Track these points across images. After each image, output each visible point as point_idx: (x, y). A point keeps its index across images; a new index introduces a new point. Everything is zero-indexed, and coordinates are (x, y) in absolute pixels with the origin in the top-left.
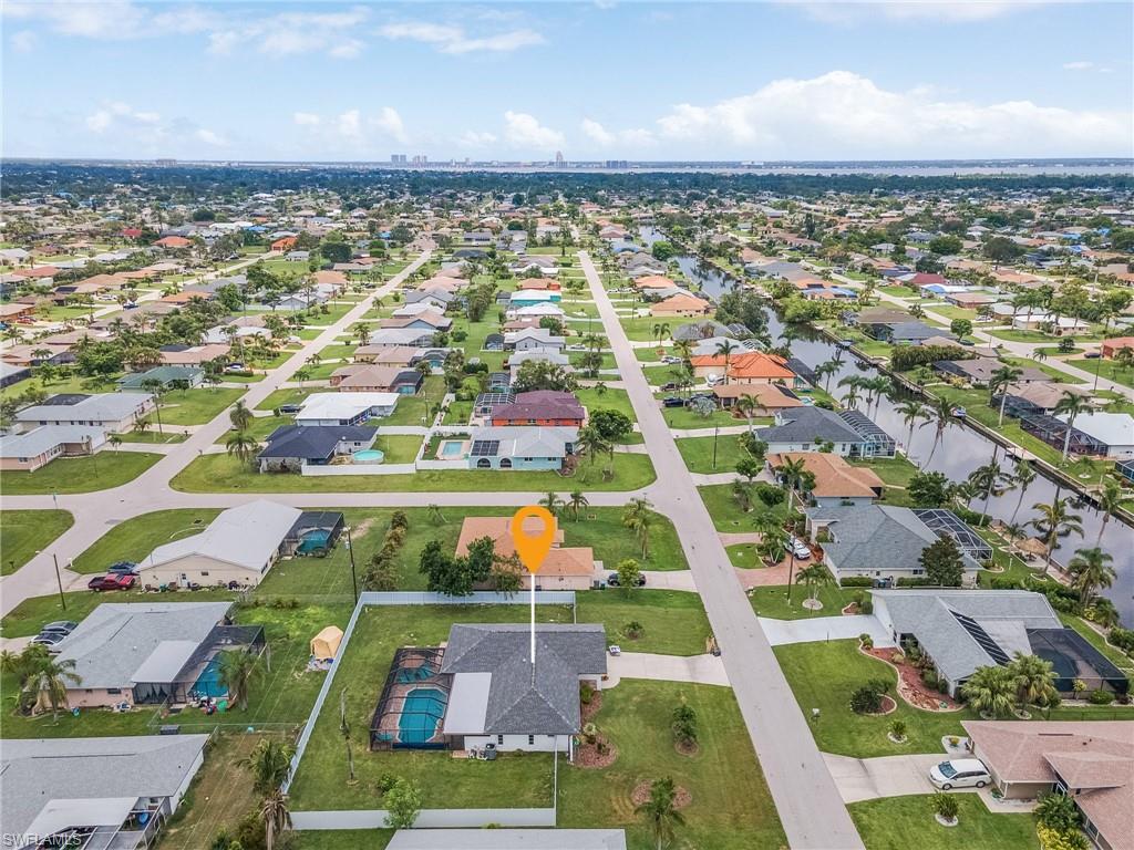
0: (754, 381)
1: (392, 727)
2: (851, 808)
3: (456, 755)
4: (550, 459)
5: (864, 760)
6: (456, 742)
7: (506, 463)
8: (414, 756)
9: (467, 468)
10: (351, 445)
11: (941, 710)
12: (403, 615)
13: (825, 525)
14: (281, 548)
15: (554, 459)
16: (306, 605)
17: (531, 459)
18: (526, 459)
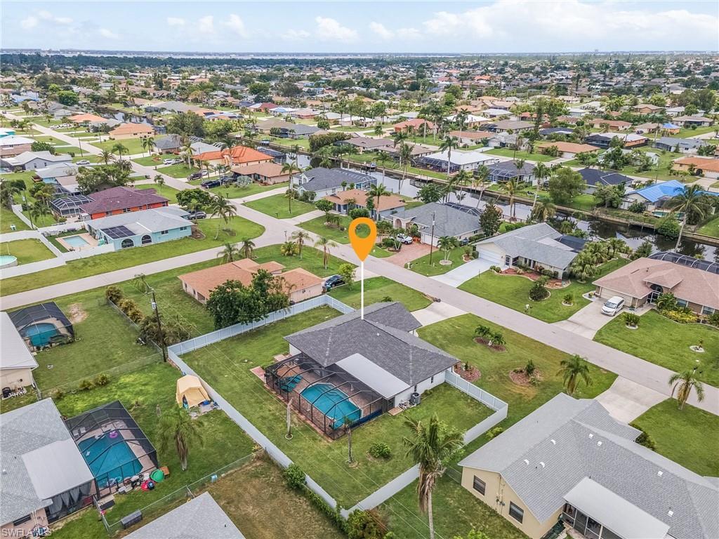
0: (249, 164)
2: (595, 340)
4: (181, 229)
5: (569, 319)
7: (146, 239)
9: (113, 250)
11: (565, 286)
13: (409, 221)
15: (185, 228)
17: (167, 232)
18: (163, 233)
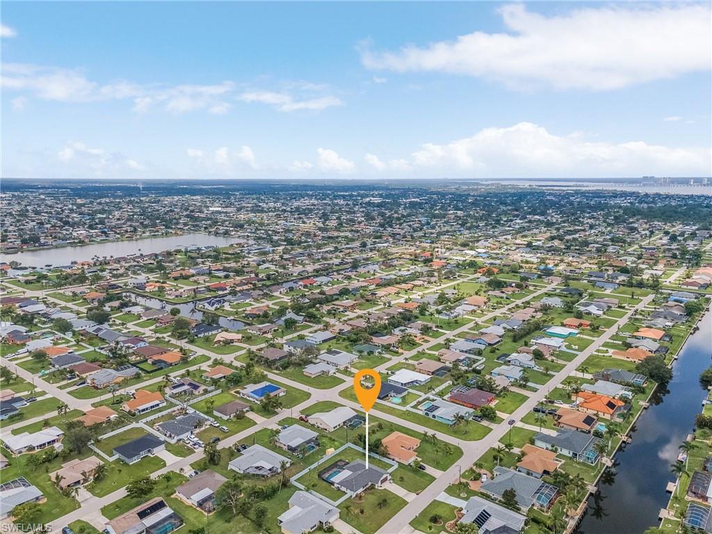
1: (326, 475)
3: (332, 486)
6: (332, 484)
7: (434, 416)
8: (325, 483)
10: (395, 394)
12: (355, 452)
14: (344, 423)
16: (336, 441)
